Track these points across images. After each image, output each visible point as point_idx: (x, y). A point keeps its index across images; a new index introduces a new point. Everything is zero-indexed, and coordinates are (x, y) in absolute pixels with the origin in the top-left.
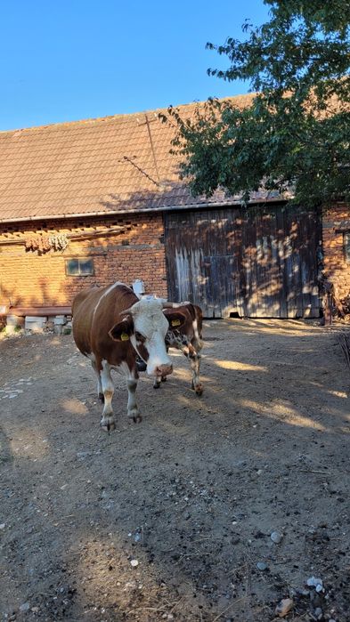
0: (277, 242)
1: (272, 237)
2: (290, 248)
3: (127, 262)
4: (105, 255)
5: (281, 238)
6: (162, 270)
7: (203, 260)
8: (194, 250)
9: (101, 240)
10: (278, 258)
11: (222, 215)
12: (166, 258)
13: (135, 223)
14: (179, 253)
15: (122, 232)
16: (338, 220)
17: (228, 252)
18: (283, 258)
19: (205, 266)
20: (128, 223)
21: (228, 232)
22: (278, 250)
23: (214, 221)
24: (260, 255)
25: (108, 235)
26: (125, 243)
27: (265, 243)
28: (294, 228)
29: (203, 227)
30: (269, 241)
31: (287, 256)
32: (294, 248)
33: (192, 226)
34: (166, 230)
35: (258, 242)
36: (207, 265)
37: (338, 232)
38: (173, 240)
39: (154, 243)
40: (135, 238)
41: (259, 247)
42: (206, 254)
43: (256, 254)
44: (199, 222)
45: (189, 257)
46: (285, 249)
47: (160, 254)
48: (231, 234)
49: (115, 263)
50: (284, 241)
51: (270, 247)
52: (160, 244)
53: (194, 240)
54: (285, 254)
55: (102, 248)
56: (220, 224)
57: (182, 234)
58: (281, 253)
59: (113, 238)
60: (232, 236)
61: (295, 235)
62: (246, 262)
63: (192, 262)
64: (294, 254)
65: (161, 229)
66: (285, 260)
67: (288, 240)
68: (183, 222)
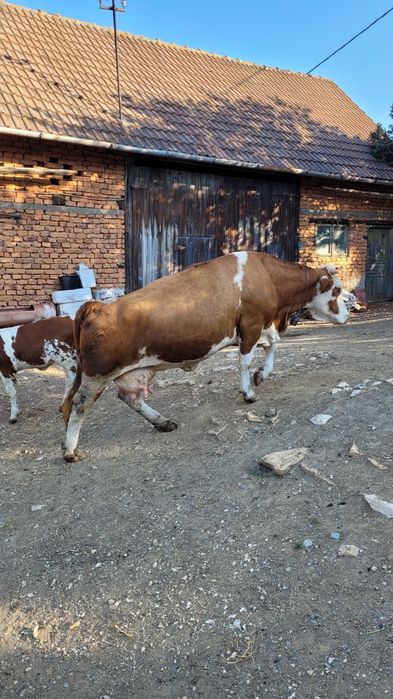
0: (259, 226)
1: (255, 219)
2: (271, 233)
3: (58, 235)
4: (17, 218)
5: (263, 221)
6: (118, 251)
7: (177, 241)
8: (167, 225)
9: (12, 188)
10: (259, 245)
11: (204, 181)
12: (126, 234)
13: (81, 169)
14: (147, 227)
15: (55, 182)
16: (313, 207)
17: (208, 233)
18: (264, 246)
19: (179, 251)
20: (68, 167)
21: (208, 205)
22: (260, 235)
23: (193, 187)
24: (241, 240)
25: (25, 183)
26: (59, 201)
27: (248, 225)
28: (276, 210)
29: (180, 193)
30: (252, 224)
31: (269, 242)
32: (274, 235)
33: (166, 190)
34: (130, 189)
35: (241, 224)
36: (182, 248)
37: (311, 221)
38: (139, 205)
39: (110, 206)
40: (77, 194)
41: (241, 229)
42: (181, 233)
43: (237, 238)
44: (176, 185)
45: (160, 234)
46: (267, 235)
47: (116, 226)
48: (211, 208)
49: (36, 234)
50: (266, 225)
51: (252, 230)
52: (119, 212)
53: (168, 211)
54: (266, 240)
55: (12, 204)
56: (200, 193)
57: (152, 199)
58: (262, 239)
59: (36, 189)
60: (213, 211)
61: (277, 219)
62: (225, 247)
63: (164, 243)
64: (274, 242)
65: (121, 187)
66: (266, 247)
67: (270, 225)
68: (155, 181)
